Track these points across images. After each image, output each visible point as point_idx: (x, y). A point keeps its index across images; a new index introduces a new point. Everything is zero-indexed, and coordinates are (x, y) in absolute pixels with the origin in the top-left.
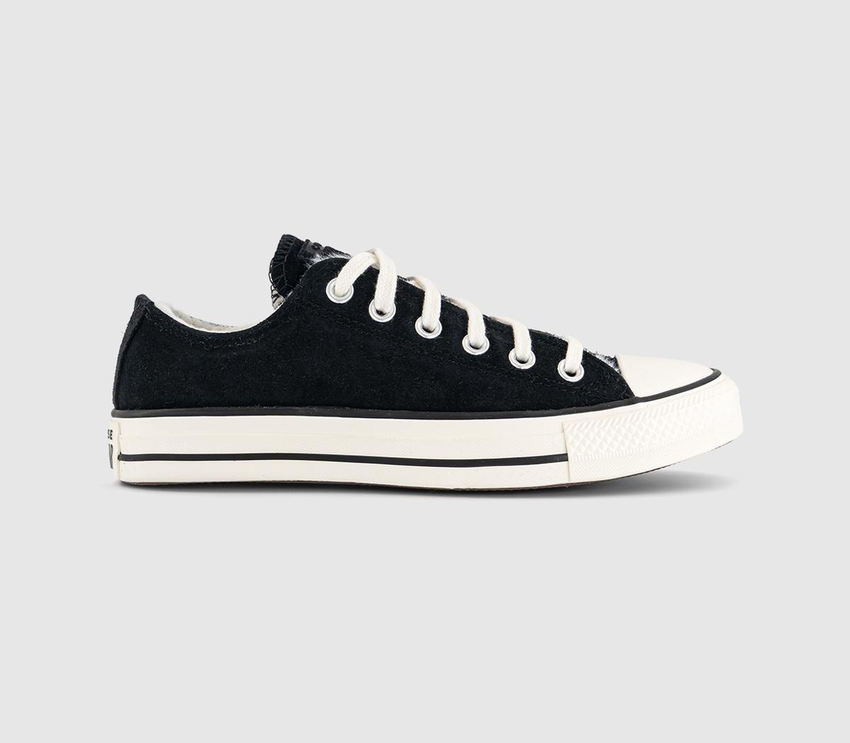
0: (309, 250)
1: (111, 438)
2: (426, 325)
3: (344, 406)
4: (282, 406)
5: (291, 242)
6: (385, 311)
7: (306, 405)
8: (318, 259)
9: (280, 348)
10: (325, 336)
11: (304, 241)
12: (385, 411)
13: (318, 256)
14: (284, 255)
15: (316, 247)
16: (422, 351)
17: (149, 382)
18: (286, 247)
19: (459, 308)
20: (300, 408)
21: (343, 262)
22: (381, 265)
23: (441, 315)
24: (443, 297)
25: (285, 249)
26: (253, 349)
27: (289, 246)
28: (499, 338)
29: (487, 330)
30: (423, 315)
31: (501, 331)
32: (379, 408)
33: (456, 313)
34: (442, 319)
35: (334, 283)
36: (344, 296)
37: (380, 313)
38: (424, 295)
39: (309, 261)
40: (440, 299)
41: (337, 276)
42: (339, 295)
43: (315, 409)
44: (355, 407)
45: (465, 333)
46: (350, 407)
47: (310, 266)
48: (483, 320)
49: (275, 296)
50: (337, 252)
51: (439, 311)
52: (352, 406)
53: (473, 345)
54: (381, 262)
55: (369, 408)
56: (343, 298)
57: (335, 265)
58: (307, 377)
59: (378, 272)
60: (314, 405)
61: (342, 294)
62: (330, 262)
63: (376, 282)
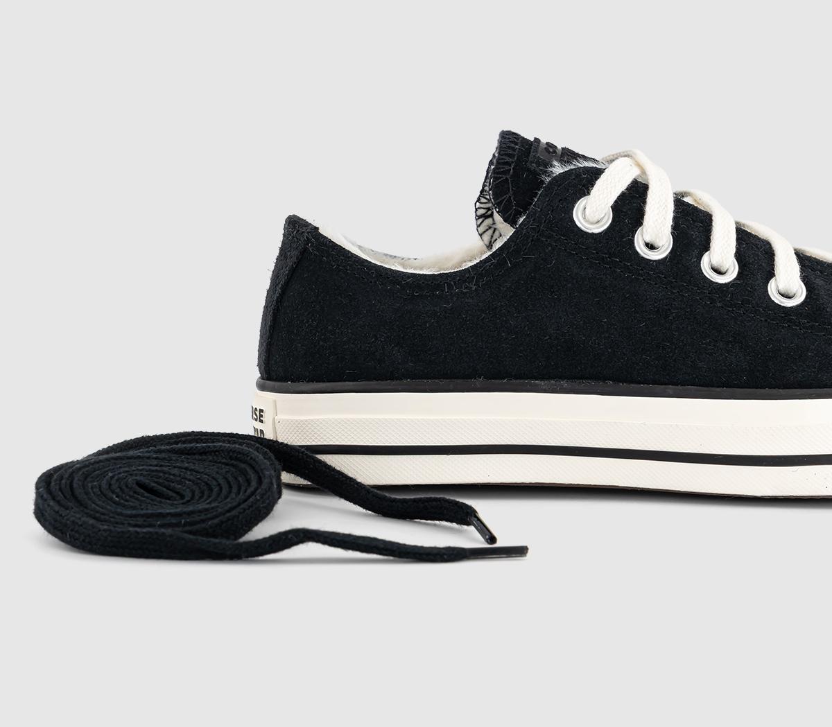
0: (542, 156)
1: (261, 421)
2: (715, 263)
3: (605, 379)
4: (516, 378)
5: (516, 144)
6: (657, 243)
7: (549, 378)
8: (558, 169)
9: (511, 297)
10: (575, 281)
11: (532, 140)
12: (663, 386)
13: (555, 163)
14: (509, 164)
15: (551, 150)
16: (713, 301)
17: (321, 343)
18: (510, 152)
19: (759, 239)
20: (542, 383)
21: (596, 173)
22: (650, 177)
23: (737, 249)
24: (737, 223)
25: (509, 155)
26: (472, 298)
27: (514, 149)
28: (819, 282)
29: (802, 271)
30: (712, 249)
31: (821, 272)
32: (654, 383)
33: (756, 245)
34: (739, 256)
35: (584, 203)
36: (598, 222)
37: (651, 247)
38: (711, 220)
39: (545, 172)
40: (734, 227)
41: (589, 194)
42: (591, 220)
43: (564, 383)
44: (621, 382)
45: (771, 274)
46: (614, 381)
47: (548, 179)
48: (795, 256)
49: (480, 217)
50: (585, 158)
51: (734, 243)
52: (617, 380)
53: (783, 292)
54: (648, 173)
55: (639, 383)
56: (597, 225)
57: (585, 179)
58: (550, 338)
59: (645, 188)
60: (562, 378)
61: (595, 219)
62: (577, 173)
63: (644, 202)
